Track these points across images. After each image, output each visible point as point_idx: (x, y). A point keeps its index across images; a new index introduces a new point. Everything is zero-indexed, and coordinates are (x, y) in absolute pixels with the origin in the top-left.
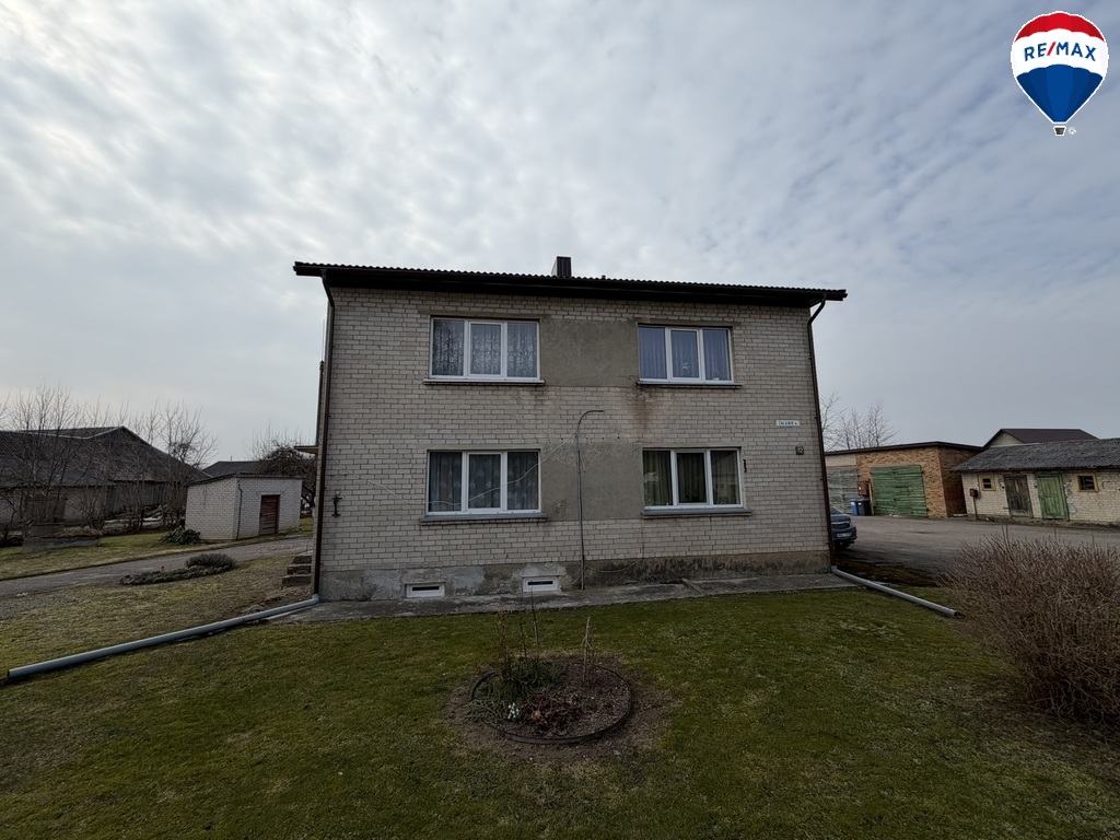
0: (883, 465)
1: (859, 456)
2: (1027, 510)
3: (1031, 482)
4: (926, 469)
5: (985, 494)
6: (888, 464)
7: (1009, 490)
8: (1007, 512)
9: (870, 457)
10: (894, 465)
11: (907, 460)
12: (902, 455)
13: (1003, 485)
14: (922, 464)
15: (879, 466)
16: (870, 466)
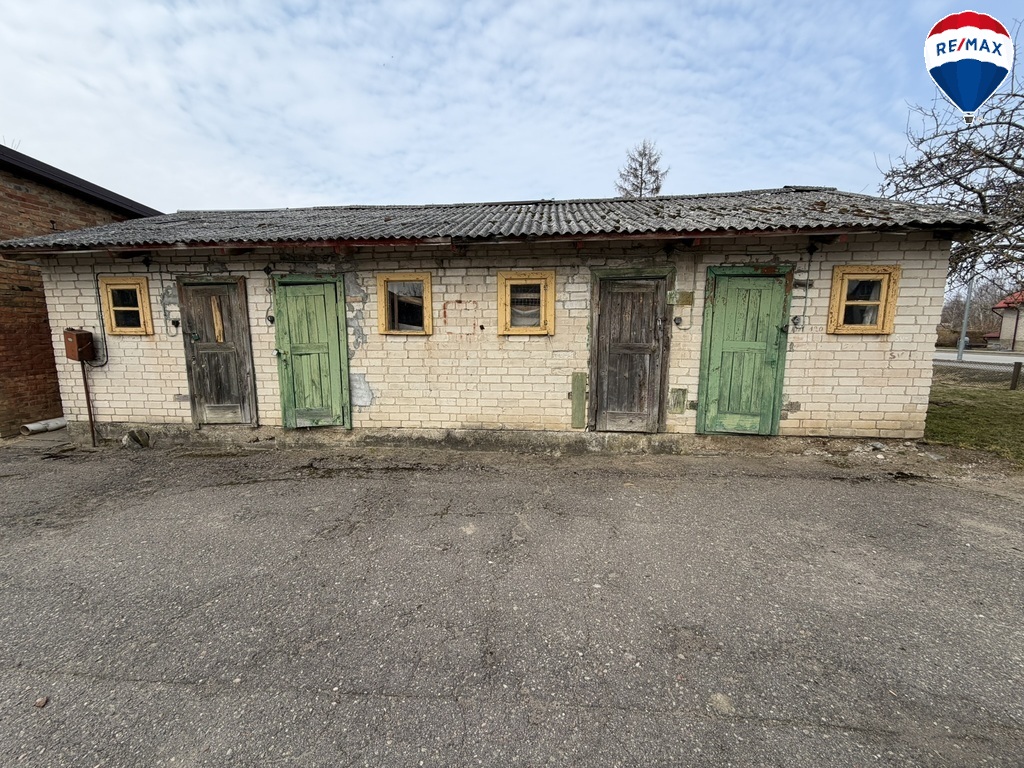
2: (242, 400)
3: (260, 301)
5: (122, 348)
7: (193, 332)
8: (184, 413)
13: (176, 314)
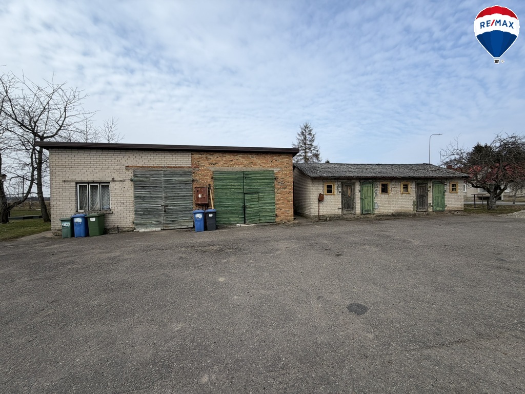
0: (230, 169)
1: (197, 156)
2: (352, 208)
3: (358, 187)
4: (279, 175)
5: (328, 198)
6: (237, 168)
7: (343, 194)
8: (340, 212)
9: (213, 158)
10: (245, 169)
11: (259, 164)
12: (255, 159)
13: (340, 189)
14: (276, 170)
15: (225, 169)
16: (213, 168)
